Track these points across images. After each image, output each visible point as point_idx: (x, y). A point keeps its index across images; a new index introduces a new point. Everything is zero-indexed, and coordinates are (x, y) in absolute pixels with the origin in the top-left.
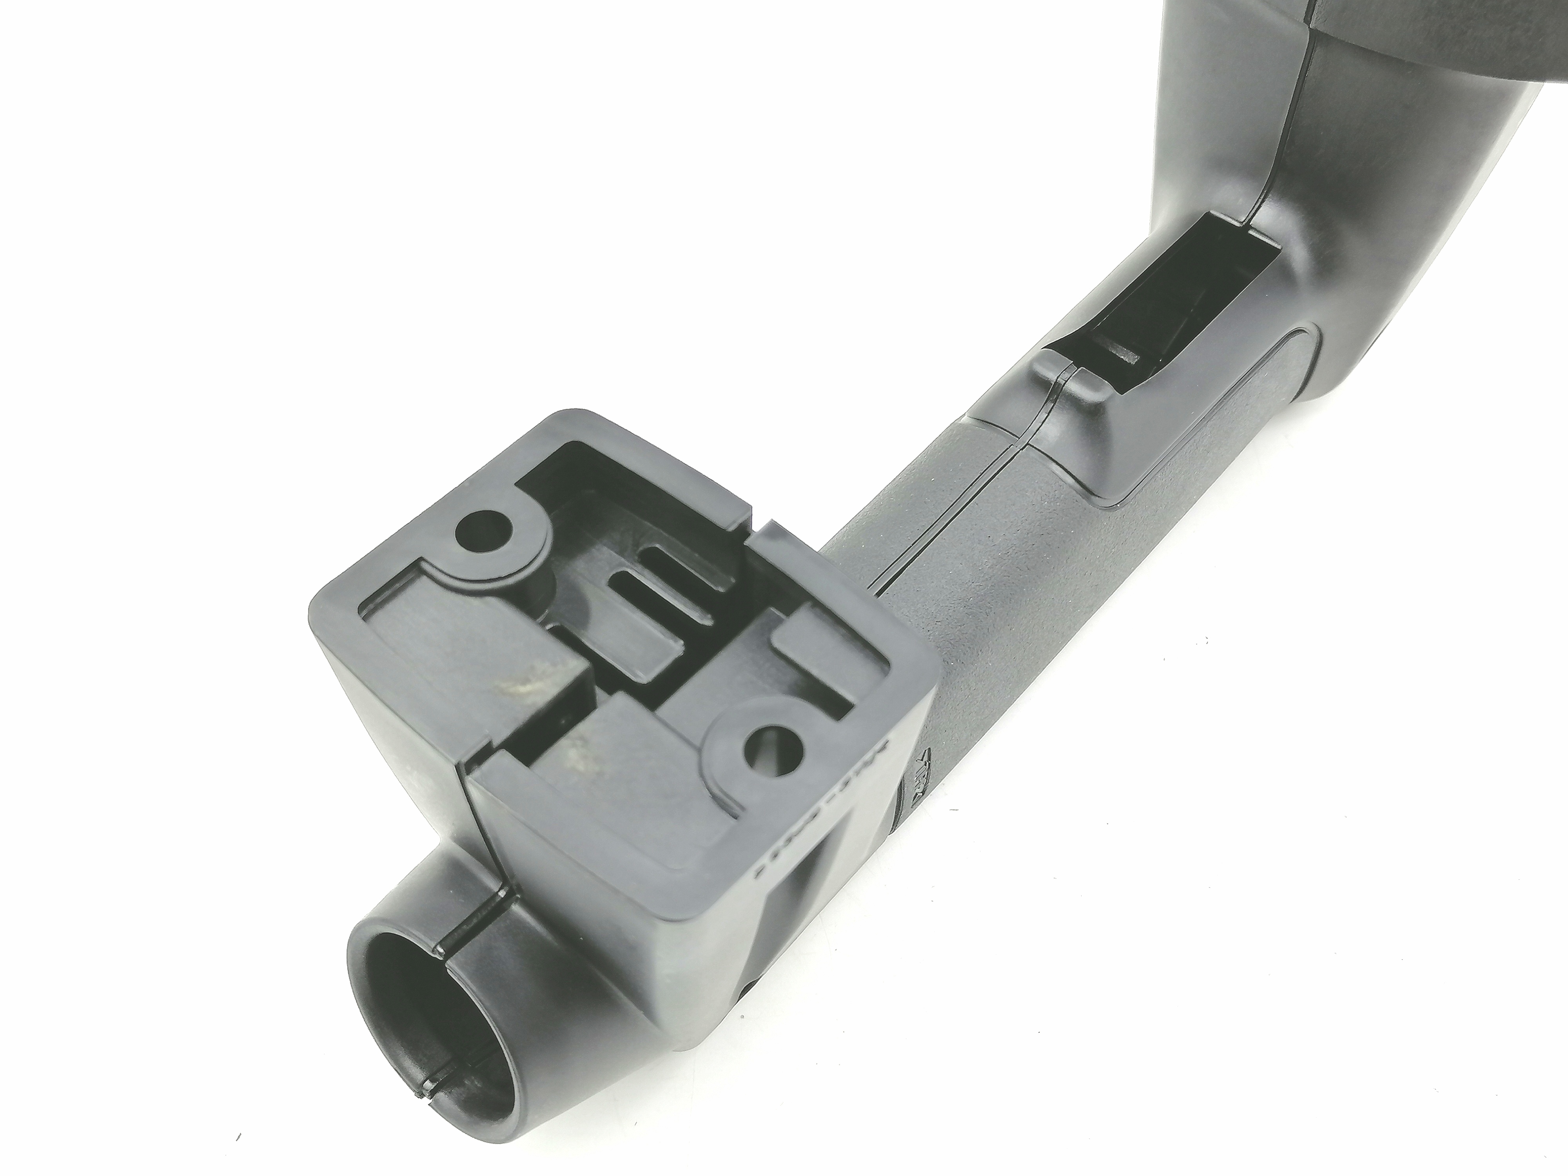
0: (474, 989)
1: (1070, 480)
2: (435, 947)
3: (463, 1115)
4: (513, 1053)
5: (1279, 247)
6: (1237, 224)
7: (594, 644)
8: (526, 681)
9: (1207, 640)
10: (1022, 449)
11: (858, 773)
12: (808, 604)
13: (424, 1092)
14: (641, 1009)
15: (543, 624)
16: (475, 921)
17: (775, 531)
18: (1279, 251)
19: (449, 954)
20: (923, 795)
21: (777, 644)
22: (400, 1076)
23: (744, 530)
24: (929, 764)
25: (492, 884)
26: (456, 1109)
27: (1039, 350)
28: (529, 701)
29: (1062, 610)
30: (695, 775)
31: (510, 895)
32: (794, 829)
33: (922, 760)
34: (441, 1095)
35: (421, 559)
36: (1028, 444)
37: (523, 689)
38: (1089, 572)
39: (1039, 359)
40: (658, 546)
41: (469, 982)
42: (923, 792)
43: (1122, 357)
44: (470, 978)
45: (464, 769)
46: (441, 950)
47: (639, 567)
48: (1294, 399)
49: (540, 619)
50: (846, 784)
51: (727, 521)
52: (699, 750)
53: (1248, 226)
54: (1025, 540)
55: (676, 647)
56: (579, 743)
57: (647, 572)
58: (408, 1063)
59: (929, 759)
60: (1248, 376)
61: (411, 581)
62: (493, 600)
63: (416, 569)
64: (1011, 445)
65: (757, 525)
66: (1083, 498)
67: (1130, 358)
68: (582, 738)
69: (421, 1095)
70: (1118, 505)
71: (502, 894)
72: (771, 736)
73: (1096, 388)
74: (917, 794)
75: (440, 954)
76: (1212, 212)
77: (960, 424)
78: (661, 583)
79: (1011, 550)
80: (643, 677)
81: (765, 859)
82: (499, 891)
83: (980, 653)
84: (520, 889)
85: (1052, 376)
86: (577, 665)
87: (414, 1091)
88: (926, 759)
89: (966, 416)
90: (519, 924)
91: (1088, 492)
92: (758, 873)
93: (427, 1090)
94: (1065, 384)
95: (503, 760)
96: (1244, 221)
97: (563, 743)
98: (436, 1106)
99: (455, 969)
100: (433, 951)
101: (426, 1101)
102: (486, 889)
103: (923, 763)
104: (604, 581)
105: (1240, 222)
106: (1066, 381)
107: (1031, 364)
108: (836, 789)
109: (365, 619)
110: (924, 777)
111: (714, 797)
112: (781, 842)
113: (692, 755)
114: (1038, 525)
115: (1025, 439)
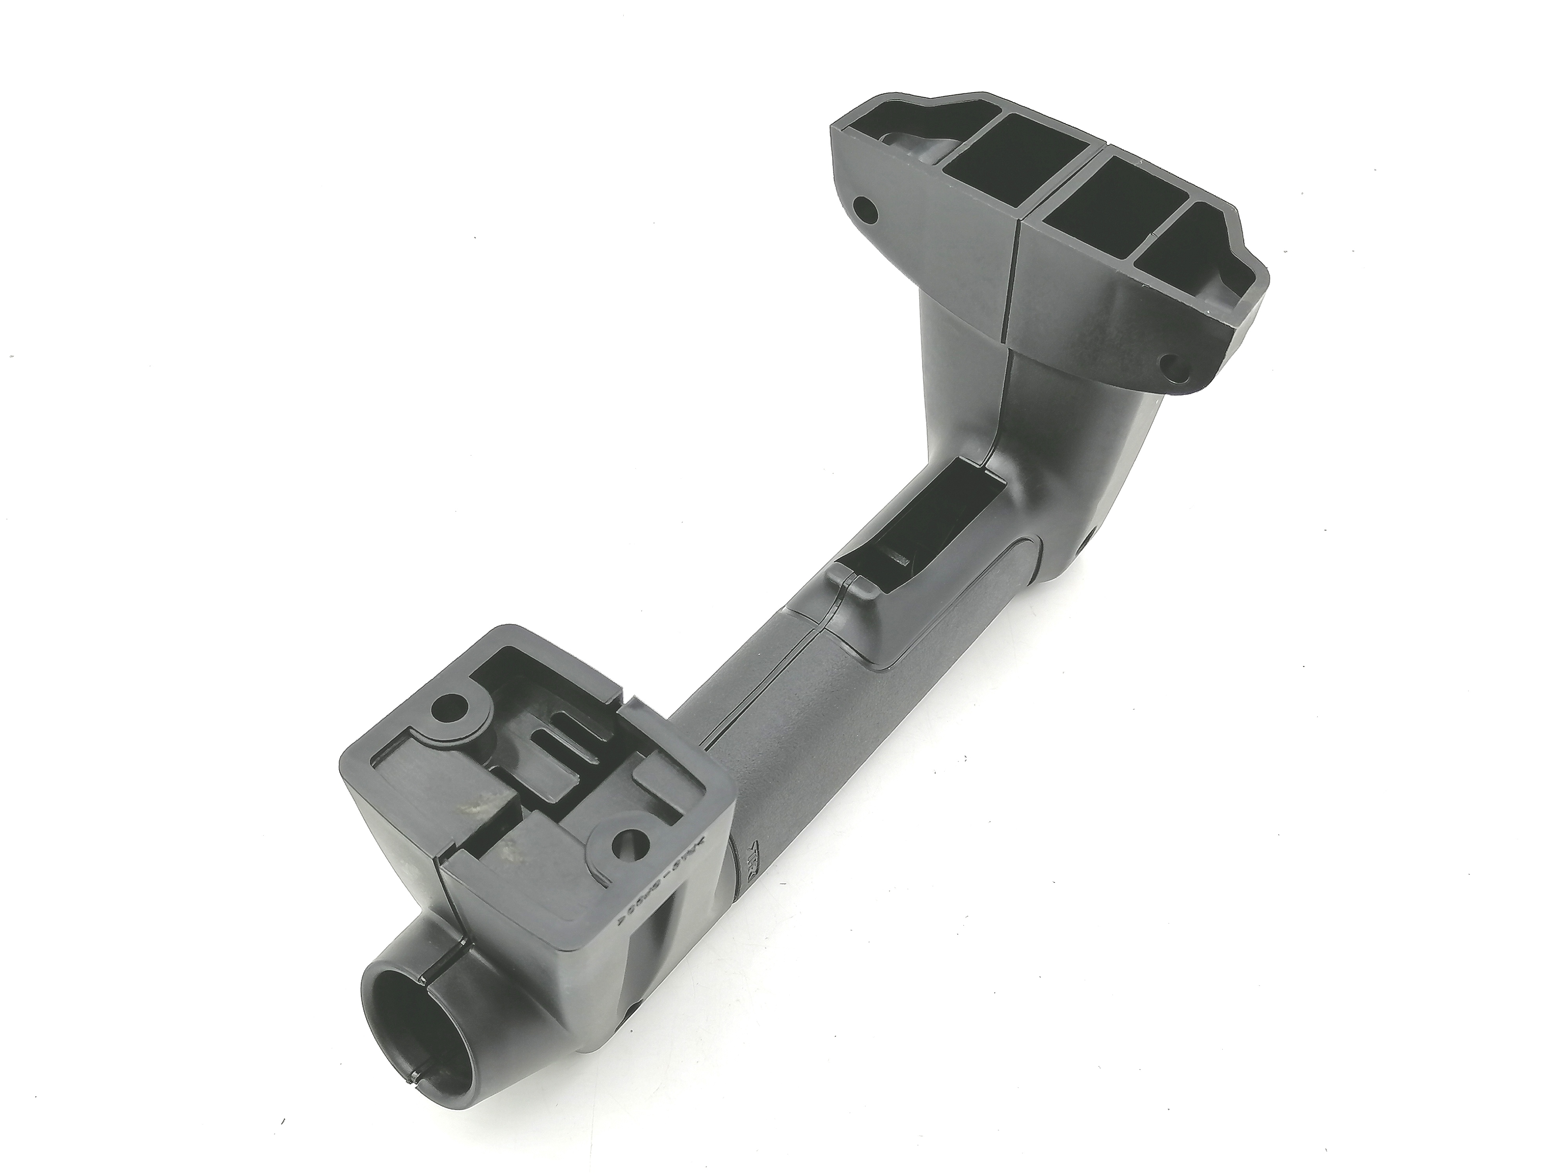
0: (446, 1003)
1: (854, 654)
2: (420, 977)
3: (439, 1093)
4: (470, 1045)
5: (1005, 483)
6: (978, 467)
7: (521, 778)
8: (476, 805)
9: (966, 759)
10: (820, 632)
11: (684, 858)
12: (656, 751)
13: (412, 1079)
14: (554, 1017)
15: (487, 767)
16: (446, 961)
17: (636, 703)
18: (1005, 485)
19: (428, 983)
20: (756, 874)
21: (635, 778)
22: (395, 1069)
23: (617, 702)
24: (758, 852)
25: (457, 937)
26: (433, 1089)
27: (832, 562)
28: (478, 818)
29: (852, 742)
30: (583, 861)
31: (468, 944)
32: (643, 893)
33: (752, 849)
34: (423, 1081)
35: (410, 727)
36: (825, 628)
37: (474, 810)
38: (871, 715)
39: (832, 569)
40: (563, 712)
41: (442, 1000)
42: (757, 872)
43: (898, 561)
44: (443, 997)
45: (439, 861)
46: (424, 980)
47: (551, 726)
48: (1030, 584)
49: (485, 764)
50: (676, 865)
51: (605, 698)
52: (585, 846)
53: (984, 468)
54: (821, 696)
55: (575, 779)
56: (510, 843)
57: (556, 730)
58: (401, 1060)
59: (758, 849)
60: (984, 574)
61: (404, 741)
62: (454, 753)
63: (407, 734)
64: (813, 629)
65: (626, 699)
66: (863, 665)
67: (903, 562)
68: (512, 840)
69: (410, 1082)
70: (889, 668)
71: (463, 943)
72: (630, 835)
73: (869, 590)
74: (751, 873)
75: (423, 982)
76: (960, 457)
77: (781, 614)
78: (565, 737)
79: (811, 703)
80: (553, 800)
81: (624, 912)
82: (461, 941)
83: (790, 774)
84: (475, 940)
85: (840, 581)
86: (508, 794)
87: (405, 1079)
88: (755, 848)
89: (785, 607)
90: (475, 960)
91: (866, 662)
92: (620, 922)
93: (415, 1078)
94: (848, 587)
95: (463, 855)
96: (982, 464)
97: (500, 843)
98: (420, 1089)
99: (433, 992)
100: (418, 981)
101: (414, 1085)
102: (454, 940)
103: (753, 851)
104: (529, 737)
105: (980, 465)
106: (849, 585)
107: (826, 573)
108: (670, 868)
109: (374, 767)
110: (755, 860)
111: (593, 875)
112: (634, 902)
113: (579, 849)
114: (830, 685)
115: (822, 625)
